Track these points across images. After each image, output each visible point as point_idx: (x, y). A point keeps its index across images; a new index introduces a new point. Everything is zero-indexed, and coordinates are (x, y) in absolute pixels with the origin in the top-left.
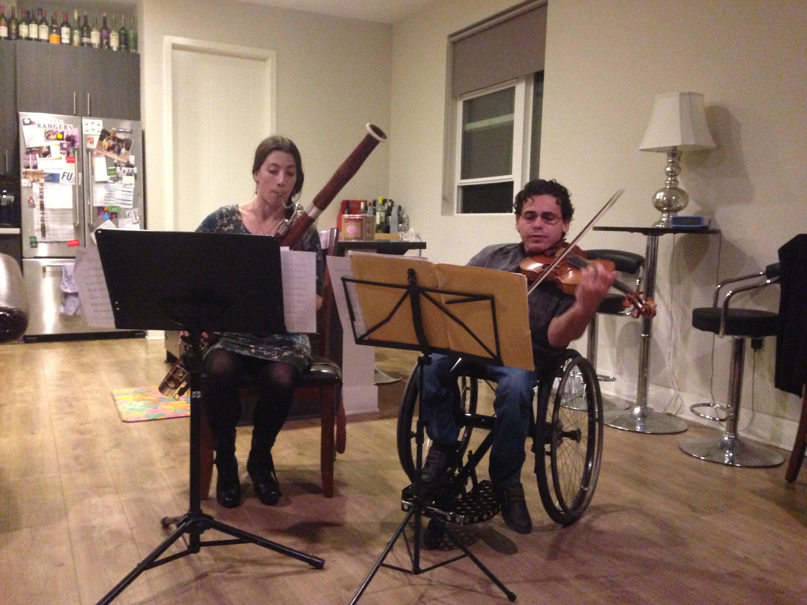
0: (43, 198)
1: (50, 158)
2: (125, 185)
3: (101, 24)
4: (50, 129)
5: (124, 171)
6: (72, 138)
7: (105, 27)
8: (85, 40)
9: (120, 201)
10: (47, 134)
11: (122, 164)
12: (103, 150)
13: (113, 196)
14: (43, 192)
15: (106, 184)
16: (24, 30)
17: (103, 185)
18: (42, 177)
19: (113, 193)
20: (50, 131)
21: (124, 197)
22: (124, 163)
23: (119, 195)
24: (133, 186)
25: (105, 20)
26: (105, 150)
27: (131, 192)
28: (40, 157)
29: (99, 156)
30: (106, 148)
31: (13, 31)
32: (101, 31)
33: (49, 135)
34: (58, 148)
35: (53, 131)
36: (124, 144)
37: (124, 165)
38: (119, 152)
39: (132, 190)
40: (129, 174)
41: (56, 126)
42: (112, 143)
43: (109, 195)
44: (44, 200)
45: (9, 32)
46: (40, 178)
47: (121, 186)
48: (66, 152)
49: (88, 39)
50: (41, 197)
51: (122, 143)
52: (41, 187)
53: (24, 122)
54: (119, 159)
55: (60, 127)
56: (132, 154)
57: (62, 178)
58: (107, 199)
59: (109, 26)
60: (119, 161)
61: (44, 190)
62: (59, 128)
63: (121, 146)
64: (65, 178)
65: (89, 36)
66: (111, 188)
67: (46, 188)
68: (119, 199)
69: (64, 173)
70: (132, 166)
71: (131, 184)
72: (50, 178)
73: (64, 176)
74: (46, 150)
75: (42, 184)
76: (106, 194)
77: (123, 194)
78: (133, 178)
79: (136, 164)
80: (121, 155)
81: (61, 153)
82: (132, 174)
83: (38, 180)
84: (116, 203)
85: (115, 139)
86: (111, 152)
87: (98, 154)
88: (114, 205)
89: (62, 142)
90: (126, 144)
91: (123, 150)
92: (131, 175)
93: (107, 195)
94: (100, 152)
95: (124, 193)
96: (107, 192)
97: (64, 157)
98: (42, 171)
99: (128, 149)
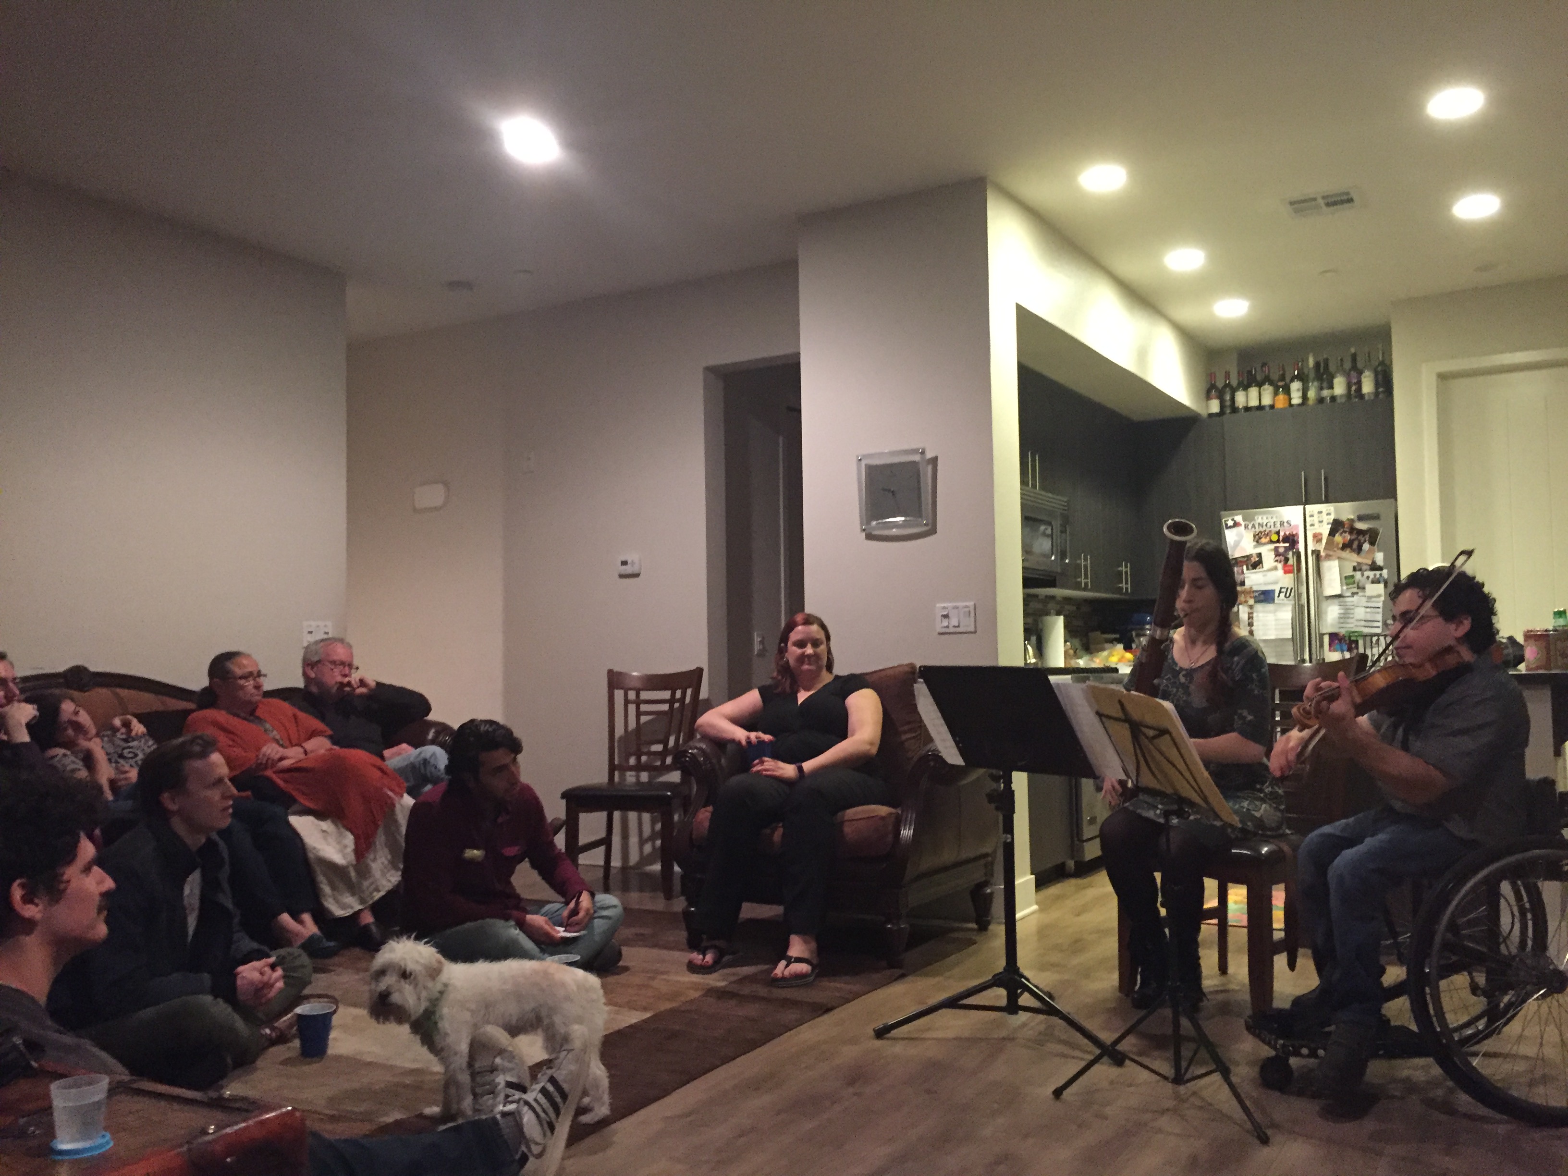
0: (1253, 625)
1: (1261, 570)
2: (1370, 598)
3: (1348, 365)
4: (1261, 529)
5: (1368, 577)
6: (1291, 538)
7: (1354, 367)
8: (1326, 393)
9: (1363, 623)
10: (1257, 537)
11: (1364, 567)
12: (1335, 549)
13: (1351, 616)
14: (1252, 618)
15: (1341, 599)
16: (1241, 399)
17: (1336, 601)
18: (1251, 597)
19: (1352, 611)
20: (1261, 532)
21: (1369, 617)
22: (1367, 564)
23: (1360, 613)
24: (1382, 598)
25: (1354, 358)
26: (1338, 549)
27: (1379, 608)
28: (1248, 569)
29: (1329, 560)
30: (1341, 546)
31: (1228, 403)
32: (1348, 375)
33: (1260, 538)
34: (1272, 554)
35: (1265, 531)
36: (1367, 537)
37: (1368, 567)
38: (1359, 550)
39: (1380, 605)
40: (1375, 581)
41: (1269, 525)
42: (1349, 538)
43: (1345, 616)
44: (1253, 628)
45: (1222, 407)
46: (1248, 599)
47: (1364, 599)
48: (1282, 558)
49: (1330, 391)
50: (1251, 624)
51: (1364, 536)
52: (1250, 611)
53: (1226, 525)
54: (1360, 560)
55: (1274, 525)
56: (1379, 551)
57: (1279, 596)
58: (1342, 621)
59: (1360, 365)
60: (1359, 563)
61: (1255, 615)
62: (1272, 527)
63: (1362, 541)
64: (1282, 595)
65: (1331, 387)
66: (1348, 604)
67: (1257, 612)
68: (1360, 620)
69: (1281, 588)
70: (1380, 569)
71: (1379, 596)
72: (1262, 597)
73: (1280, 592)
74: (1255, 559)
75: (1251, 607)
76: (1339, 614)
77: (1367, 612)
78: (1382, 586)
79: (1387, 564)
80: (1362, 554)
81: (1277, 561)
82: (1381, 580)
83: (1246, 602)
84: (1357, 626)
85: (1352, 530)
86: (1348, 550)
87: (1328, 557)
88: (1353, 630)
89: (1278, 545)
90: (1370, 537)
91: (1366, 546)
92: (1379, 582)
93: (1342, 616)
94: (1331, 553)
95: (1368, 610)
96: (1342, 611)
97: (1280, 566)
98: (1251, 588)
99: (1372, 543)
